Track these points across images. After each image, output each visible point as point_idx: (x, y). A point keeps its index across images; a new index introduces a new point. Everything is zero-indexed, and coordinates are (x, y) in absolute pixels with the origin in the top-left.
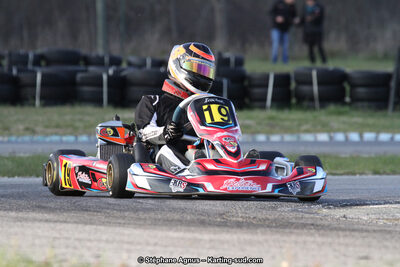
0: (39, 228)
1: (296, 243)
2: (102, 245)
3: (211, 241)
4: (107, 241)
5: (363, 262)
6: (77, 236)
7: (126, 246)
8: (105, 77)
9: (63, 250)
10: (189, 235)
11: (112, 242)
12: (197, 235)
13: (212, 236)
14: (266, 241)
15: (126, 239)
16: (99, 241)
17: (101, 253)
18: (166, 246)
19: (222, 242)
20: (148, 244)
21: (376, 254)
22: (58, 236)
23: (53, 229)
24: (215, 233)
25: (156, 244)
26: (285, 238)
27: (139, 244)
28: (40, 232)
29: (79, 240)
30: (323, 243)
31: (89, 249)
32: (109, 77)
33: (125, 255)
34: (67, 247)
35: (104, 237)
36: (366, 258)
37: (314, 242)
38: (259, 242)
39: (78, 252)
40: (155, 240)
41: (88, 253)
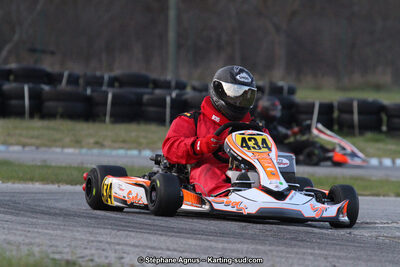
0: (78, 231)
1: (297, 253)
2: (127, 249)
3: (223, 249)
4: (134, 246)
6: (109, 240)
8: (168, 99)
9: (93, 251)
10: (206, 243)
11: (137, 246)
12: (213, 244)
13: (226, 245)
14: (271, 251)
15: (150, 244)
16: (126, 245)
17: (125, 255)
20: (168, 250)
22: (92, 238)
23: (91, 233)
24: (228, 242)
25: (175, 250)
26: (290, 250)
27: (161, 249)
28: (77, 235)
29: (109, 243)
30: (320, 255)
31: (115, 252)
32: (172, 100)
34: (97, 249)
37: (311, 254)
39: (105, 253)
40: (176, 246)
41: (113, 255)
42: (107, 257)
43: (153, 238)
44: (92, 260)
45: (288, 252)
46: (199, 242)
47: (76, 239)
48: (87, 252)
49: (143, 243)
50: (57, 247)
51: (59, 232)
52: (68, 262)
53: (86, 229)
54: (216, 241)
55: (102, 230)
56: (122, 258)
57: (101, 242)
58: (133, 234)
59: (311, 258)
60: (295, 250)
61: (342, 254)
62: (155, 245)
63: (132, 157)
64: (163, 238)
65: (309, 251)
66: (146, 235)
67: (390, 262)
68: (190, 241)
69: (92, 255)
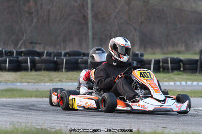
1: (142, 122)
5: (163, 129)
6: (62, 120)
7: (78, 123)
9: (55, 125)
10: (103, 120)
11: (74, 122)
12: (107, 120)
13: (112, 120)
14: (131, 122)
16: (70, 122)
18: (93, 123)
19: (115, 122)
20: (87, 123)
21: (170, 126)
22: (54, 119)
23: (54, 117)
25: (90, 123)
26: (139, 121)
27: (84, 123)
28: (49, 118)
29: (62, 121)
30: (152, 122)
35: (72, 120)
36: (165, 128)
38: (129, 122)
39: (60, 125)
40: (90, 121)
41: (63, 126)
42: (60, 127)
43: (81, 118)
44: (54, 128)
45: (138, 122)
46: (101, 119)
47: (48, 120)
48: (52, 125)
49: (76, 120)
50: (39, 123)
51: (40, 117)
55: (59, 116)
56: (67, 127)
57: (58, 121)
58: (72, 117)
59: (148, 123)
60: (142, 121)
61: (162, 121)
62: (82, 121)
64: (85, 118)
65: (148, 121)
66: (78, 117)
67: (182, 124)
68: (97, 119)
69: (54, 126)
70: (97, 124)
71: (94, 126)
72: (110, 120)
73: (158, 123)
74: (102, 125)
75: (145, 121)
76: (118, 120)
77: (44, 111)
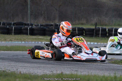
1: (63, 67)
2: (19, 67)
4: (20, 66)
5: (76, 72)
6: (14, 65)
7: (24, 67)
8: (28, 28)
9: (10, 68)
11: (21, 66)
12: (41, 65)
13: (44, 66)
14: (56, 67)
16: (19, 66)
18: (33, 68)
19: (46, 67)
20: (29, 67)
21: (79, 70)
23: (9, 63)
24: (45, 65)
25: (31, 67)
26: (61, 66)
27: (27, 67)
28: (6, 64)
29: (14, 66)
31: (16, 68)
32: (29, 28)
33: (23, 69)
34: (11, 67)
36: (77, 71)
37: (67, 67)
38: (54, 67)
40: (31, 66)
41: (15, 69)
42: (13, 69)
43: (25, 64)
44: (10, 70)
46: (38, 65)
48: (8, 68)
49: (23, 66)
51: (1, 63)
52: (3, 71)
53: (8, 62)
54: (42, 65)
55: (12, 63)
56: (18, 70)
57: (12, 66)
58: (20, 63)
59: (66, 68)
60: (62, 66)
61: (74, 67)
62: (26, 66)
63: (20, 43)
64: (28, 64)
65: (66, 66)
66: (24, 64)
67: (86, 69)
68: (36, 65)
69: (10, 69)
70: (35, 68)
71: (34, 69)
72: (43, 66)
73: (72, 68)
74: (38, 69)
75: (64, 66)
76: (48, 66)
77: (2, 59)
